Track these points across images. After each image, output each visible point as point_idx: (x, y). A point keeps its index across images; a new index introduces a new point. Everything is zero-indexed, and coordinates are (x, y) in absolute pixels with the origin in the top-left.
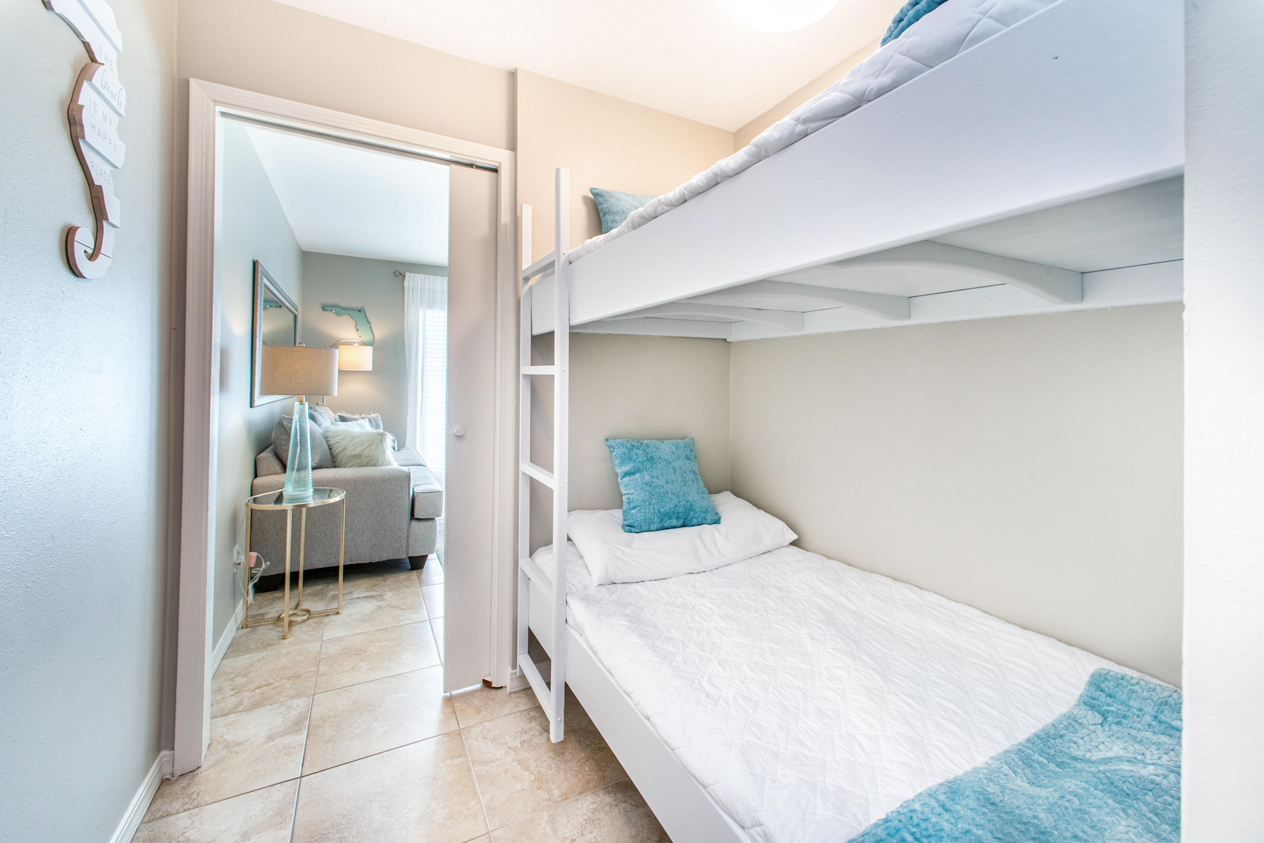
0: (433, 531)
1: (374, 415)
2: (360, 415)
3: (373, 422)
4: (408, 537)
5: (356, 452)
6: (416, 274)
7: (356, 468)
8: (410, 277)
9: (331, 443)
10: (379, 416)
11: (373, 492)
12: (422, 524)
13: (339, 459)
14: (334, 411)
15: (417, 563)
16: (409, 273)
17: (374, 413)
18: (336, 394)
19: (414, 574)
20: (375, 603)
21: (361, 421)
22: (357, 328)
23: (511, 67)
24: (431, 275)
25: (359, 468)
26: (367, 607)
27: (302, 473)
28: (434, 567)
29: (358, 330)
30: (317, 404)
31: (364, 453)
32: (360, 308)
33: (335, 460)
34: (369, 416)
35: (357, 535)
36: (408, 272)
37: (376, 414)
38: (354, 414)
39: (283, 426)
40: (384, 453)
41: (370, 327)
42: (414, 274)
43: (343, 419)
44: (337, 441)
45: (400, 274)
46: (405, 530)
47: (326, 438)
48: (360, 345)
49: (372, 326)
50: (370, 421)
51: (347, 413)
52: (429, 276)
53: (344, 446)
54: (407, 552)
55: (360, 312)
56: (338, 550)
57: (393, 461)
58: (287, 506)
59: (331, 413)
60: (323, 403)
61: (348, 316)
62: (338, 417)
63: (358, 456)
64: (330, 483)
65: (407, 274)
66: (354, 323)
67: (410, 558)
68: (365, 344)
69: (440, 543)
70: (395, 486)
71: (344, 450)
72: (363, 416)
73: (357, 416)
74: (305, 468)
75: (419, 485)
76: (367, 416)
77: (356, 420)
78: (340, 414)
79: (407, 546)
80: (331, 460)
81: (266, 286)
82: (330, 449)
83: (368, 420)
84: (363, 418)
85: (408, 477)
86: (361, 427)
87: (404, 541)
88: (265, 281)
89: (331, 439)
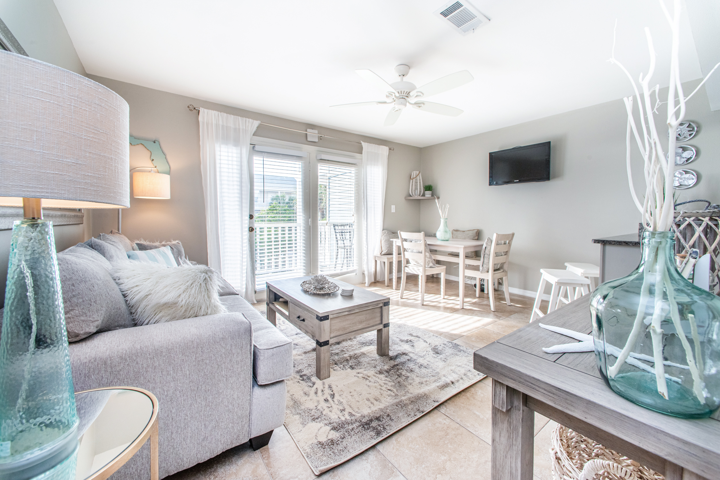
1: (174, 242)
2: (160, 242)
3: (175, 249)
4: (249, 413)
6: (210, 110)
7: (168, 324)
8: (204, 112)
9: (124, 287)
10: (180, 242)
11: (199, 361)
12: (270, 391)
13: (139, 310)
14: (131, 239)
16: (203, 109)
17: (174, 240)
21: (163, 248)
22: (152, 158)
24: (224, 112)
25: (173, 323)
29: (153, 160)
30: (111, 232)
31: (180, 299)
32: (154, 140)
33: (133, 311)
34: (169, 243)
35: (177, 432)
36: (202, 107)
37: (177, 241)
38: (154, 242)
41: (166, 158)
42: (208, 110)
43: (141, 247)
44: (136, 285)
45: (195, 109)
46: (245, 405)
48: (156, 173)
49: (168, 157)
50: (171, 248)
51: (145, 241)
52: (222, 113)
53: (147, 290)
54: (249, 433)
55: (155, 142)
59: (128, 241)
60: (118, 231)
61: (142, 146)
62: (136, 245)
63: (167, 305)
64: (126, 360)
66: (149, 154)
68: (162, 173)
70: (232, 346)
71: (147, 295)
72: (163, 243)
73: (157, 244)
76: (168, 243)
77: (156, 247)
78: (138, 242)
79: (250, 425)
82: (125, 296)
83: (169, 247)
84: (164, 246)
85: (248, 330)
87: (246, 419)
89: (126, 281)
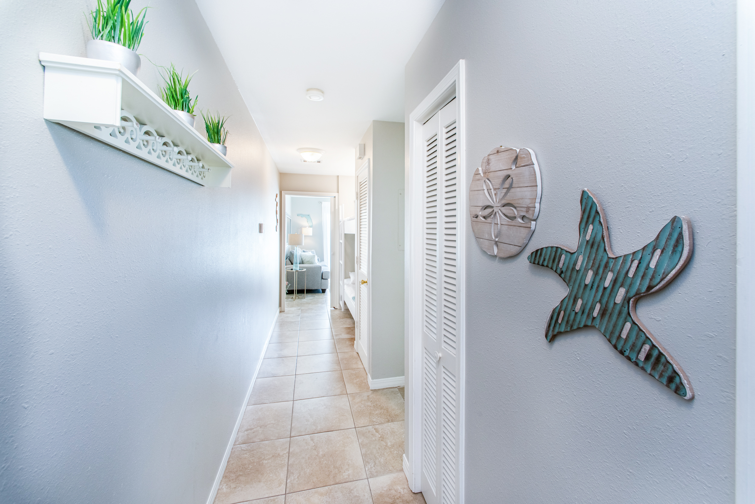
0: (328, 282)
1: (313, 250)
4: (321, 283)
5: (308, 260)
7: (309, 264)
11: (312, 271)
12: (324, 280)
13: (304, 262)
14: (302, 249)
15: (324, 291)
18: (303, 245)
19: (323, 294)
20: (313, 297)
23: (338, 175)
26: (311, 298)
27: (297, 265)
28: (328, 291)
29: (308, 222)
30: (300, 247)
31: (310, 260)
35: (309, 281)
39: (291, 253)
40: (315, 261)
41: (312, 221)
42: (325, 202)
43: (304, 252)
44: (303, 257)
45: (321, 202)
46: (320, 282)
47: (301, 256)
48: (309, 227)
50: (312, 252)
51: (305, 250)
54: (321, 288)
55: (309, 216)
56: (304, 285)
57: (317, 263)
58: (294, 271)
61: (305, 217)
63: (308, 261)
64: (303, 267)
65: (323, 202)
66: (307, 220)
67: (322, 289)
68: (310, 227)
69: (329, 285)
70: (318, 270)
71: (305, 259)
73: (308, 251)
74: (297, 263)
75: (324, 269)
77: (308, 252)
79: (321, 286)
80: (302, 262)
81: (287, 217)
82: (302, 259)
84: (310, 251)
85: (321, 267)
86: (309, 254)
87: (320, 285)
88: (287, 216)
